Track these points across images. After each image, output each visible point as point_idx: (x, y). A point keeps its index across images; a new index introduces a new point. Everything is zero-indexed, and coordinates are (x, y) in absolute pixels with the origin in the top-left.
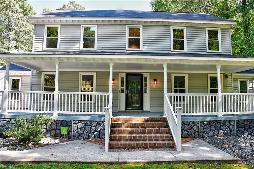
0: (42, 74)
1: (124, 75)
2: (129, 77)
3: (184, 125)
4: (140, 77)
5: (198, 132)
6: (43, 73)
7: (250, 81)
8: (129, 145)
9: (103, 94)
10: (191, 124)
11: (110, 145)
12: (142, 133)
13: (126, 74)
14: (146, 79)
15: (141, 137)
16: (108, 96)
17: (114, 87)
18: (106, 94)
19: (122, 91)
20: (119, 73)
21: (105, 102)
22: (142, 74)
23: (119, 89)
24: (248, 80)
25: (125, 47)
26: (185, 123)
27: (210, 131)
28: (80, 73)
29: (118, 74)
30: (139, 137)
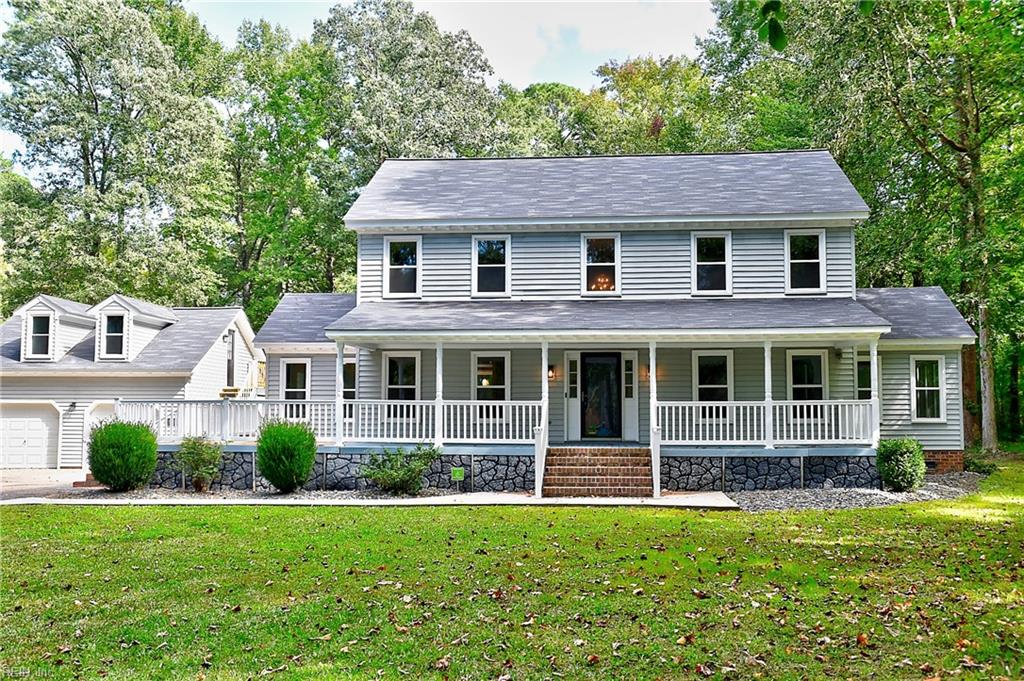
0: (383, 356)
1: (577, 357)
2: (588, 360)
3: (691, 464)
4: (615, 360)
5: (721, 478)
6: (384, 353)
7: (949, 361)
8: (575, 490)
9: (530, 403)
10: (706, 462)
11: (543, 490)
12: (600, 475)
13: (582, 354)
14: (629, 364)
15: (598, 480)
16: (540, 408)
17: (555, 385)
18: (536, 403)
19: (573, 394)
20: (566, 352)
21: (534, 420)
22: (620, 354)
23: (566, 390)
24: (943, 357)
25: (577, 287)
26: (692, 460)
27: (748, 477)
28: (473, 353)
29: (563, 355)
30: (594, 480)
